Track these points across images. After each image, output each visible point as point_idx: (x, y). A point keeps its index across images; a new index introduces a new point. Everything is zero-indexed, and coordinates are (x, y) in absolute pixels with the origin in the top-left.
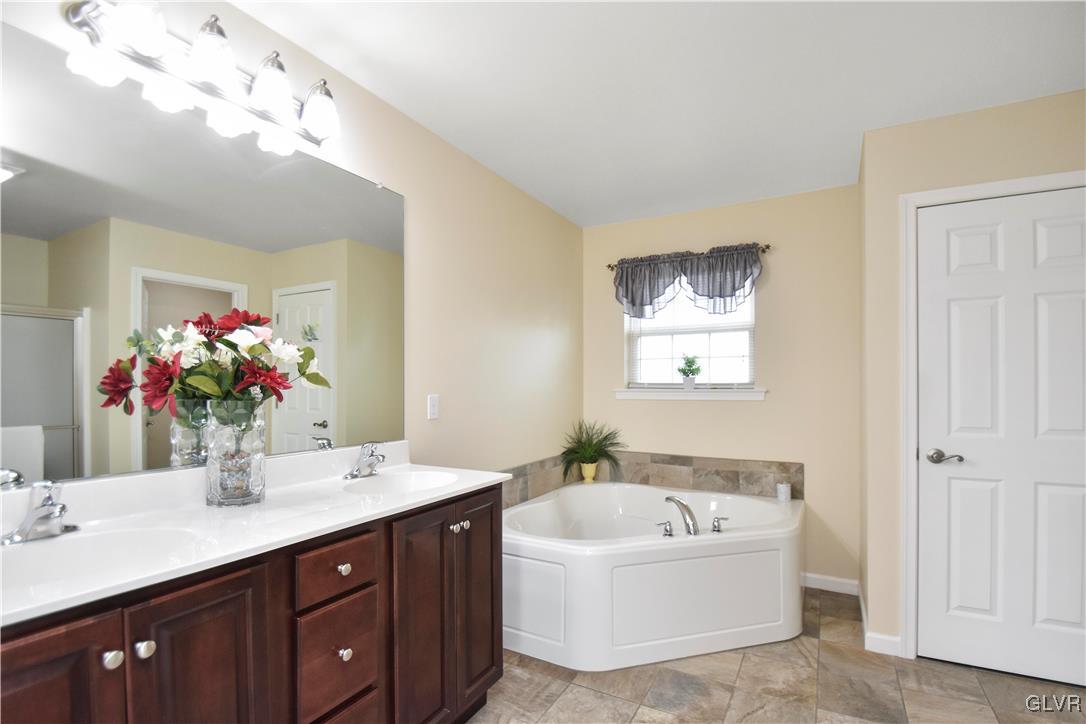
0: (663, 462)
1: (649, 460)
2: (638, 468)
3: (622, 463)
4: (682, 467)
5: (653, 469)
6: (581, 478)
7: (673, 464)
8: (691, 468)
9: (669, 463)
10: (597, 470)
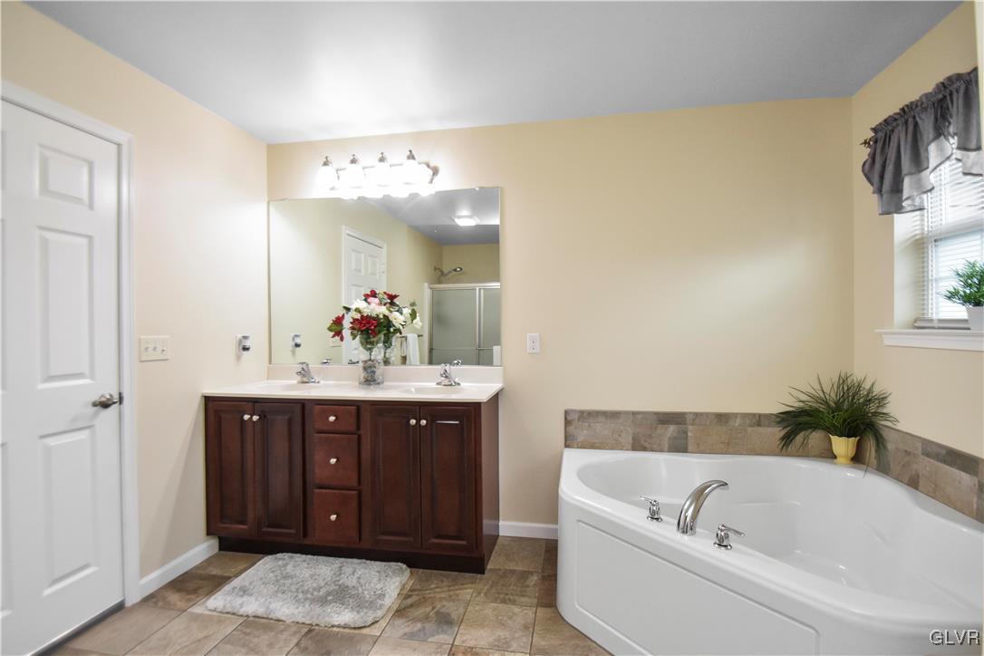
0: (938, 457)
1: (920, 451)
2: (907, 459)
3: (890, 446)
4: (963, 474)
5: (925, 466)
6: (830, 456)
7: (950, 465)
8: (975, 480)
9: (945, 462)
10: (859, 447)
